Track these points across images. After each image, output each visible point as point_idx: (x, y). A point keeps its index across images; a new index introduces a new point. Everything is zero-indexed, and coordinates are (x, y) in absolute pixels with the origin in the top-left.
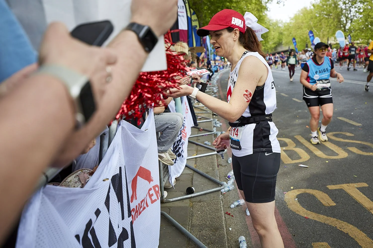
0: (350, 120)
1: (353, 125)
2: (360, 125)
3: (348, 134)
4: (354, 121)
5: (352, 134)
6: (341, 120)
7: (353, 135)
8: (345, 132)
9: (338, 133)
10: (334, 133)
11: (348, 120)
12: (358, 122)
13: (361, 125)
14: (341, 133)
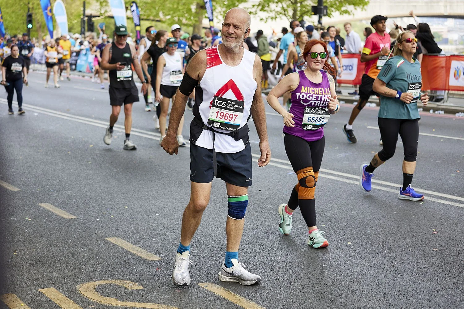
0: (134, 246)
1: (142, 259)
2: (156, 257)
3: (131, 286)
4: (143, 246)
5: (140, 284)
6: (115, 246)
7: (142, 288)
8: (123, 279)
9: (107, 282)
10: (98, 283)
11: (131, 245)
12: (152, 252)
13: (161, 259)
14: (113, 282)
